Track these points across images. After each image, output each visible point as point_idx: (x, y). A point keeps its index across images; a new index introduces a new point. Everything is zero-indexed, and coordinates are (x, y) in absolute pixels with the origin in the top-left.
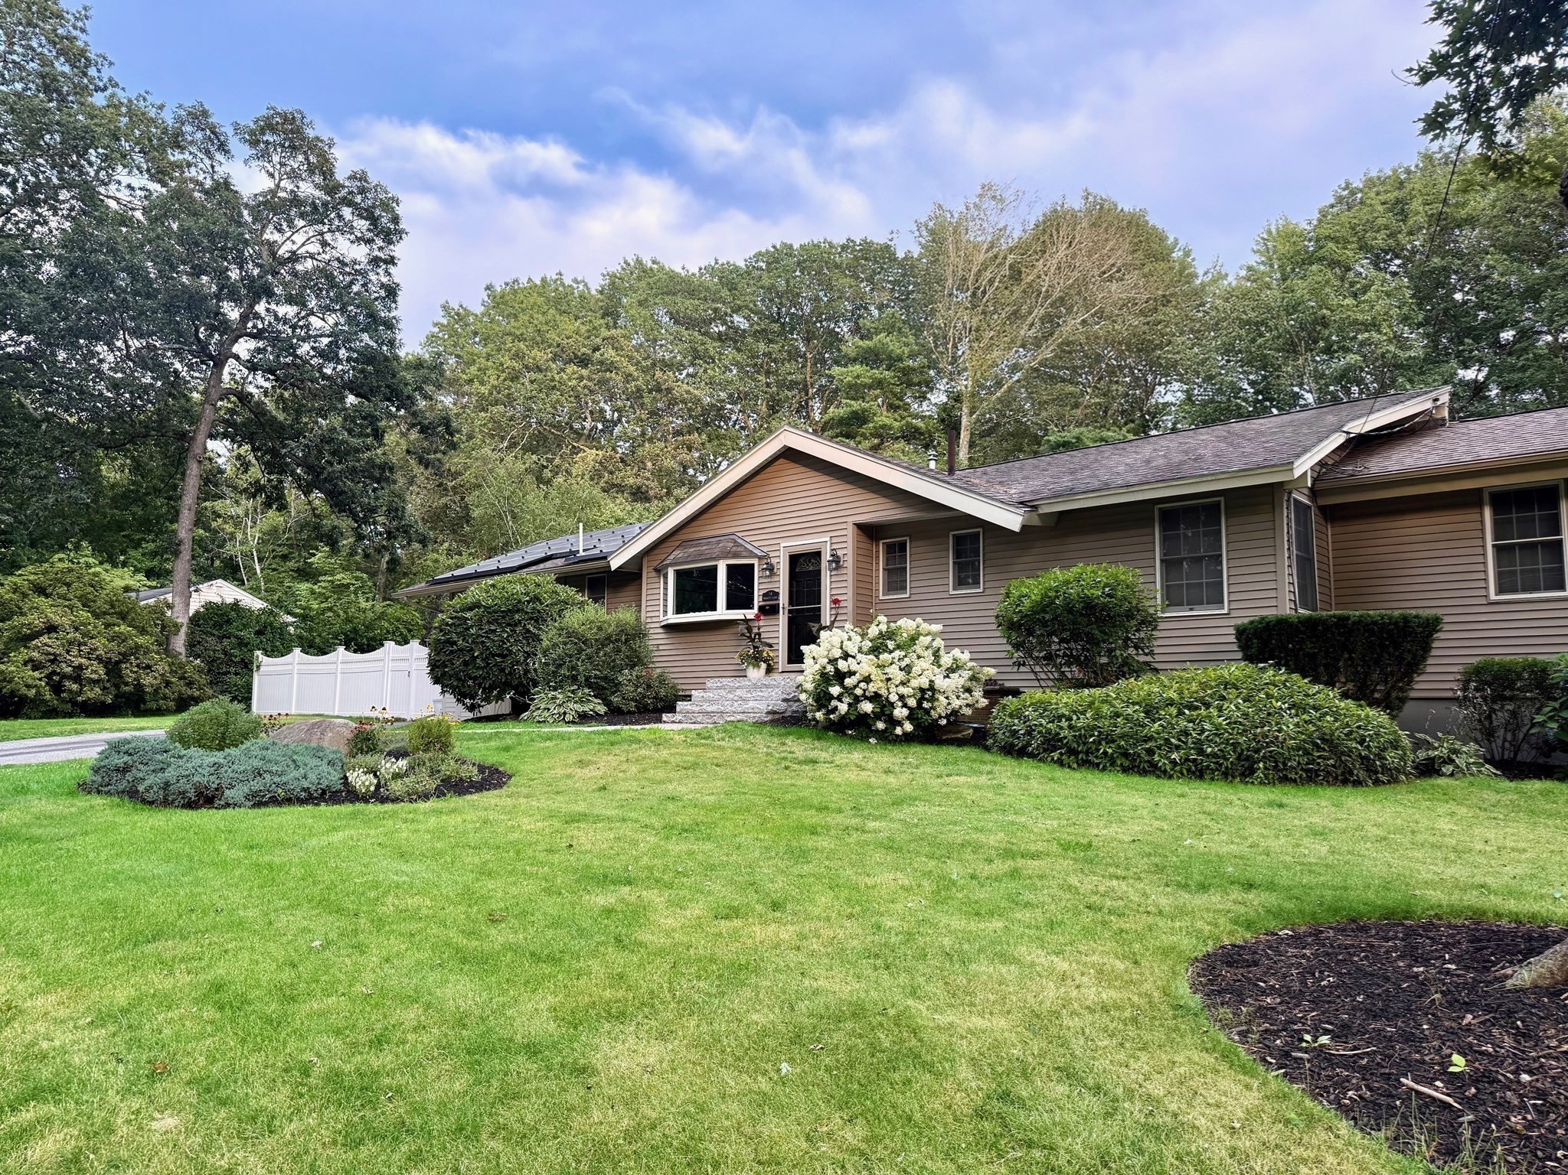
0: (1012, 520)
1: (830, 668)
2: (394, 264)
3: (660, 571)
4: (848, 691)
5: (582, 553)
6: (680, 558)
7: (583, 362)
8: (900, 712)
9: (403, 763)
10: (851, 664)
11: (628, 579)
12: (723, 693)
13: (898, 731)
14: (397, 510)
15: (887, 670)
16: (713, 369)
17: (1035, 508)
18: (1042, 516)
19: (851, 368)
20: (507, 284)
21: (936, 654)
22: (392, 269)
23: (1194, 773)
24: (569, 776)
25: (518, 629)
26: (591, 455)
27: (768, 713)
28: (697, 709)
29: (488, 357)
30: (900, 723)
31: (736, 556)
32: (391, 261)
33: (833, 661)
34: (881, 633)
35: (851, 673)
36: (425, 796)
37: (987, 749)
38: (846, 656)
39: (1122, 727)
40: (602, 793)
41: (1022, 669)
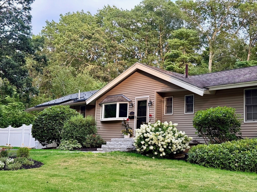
0: (200, 92)
1: (142, 136)
2: (31, 10)
3: (101, 105)
4: (147, 143)
5: (79, 99)
6: (107, 101)
7: (89, 38)
8: (161, 149)
9: (13, 160)
10: (148, 135)
11: (91, 107)
12: (115, 142)
13: (161, 155)
14: (29, 84)
15: (158, 137)
16: (130, 40)
17: (208, 89)
18: (210, 91)
19: (173, 40)
20: (66, 14)
21: (174, 132)
22: (30, 11)
23: (242, 170)
24: (60, 165)
25: (57, 122)
26: (91, 67)
27: (127, 149)
28: (107, 147)
29: (61, 36)
30: (162, 153)
31: (122, 101)
32: (30, 9)
33: (143, 134)
34: (158, 126)
35: (148, 138)
36: (17, 169)
37: (186, 161)
38: (147, 132)
39: (222, 155)
40: (66, 170)
41: (201, 137)
